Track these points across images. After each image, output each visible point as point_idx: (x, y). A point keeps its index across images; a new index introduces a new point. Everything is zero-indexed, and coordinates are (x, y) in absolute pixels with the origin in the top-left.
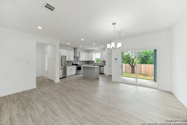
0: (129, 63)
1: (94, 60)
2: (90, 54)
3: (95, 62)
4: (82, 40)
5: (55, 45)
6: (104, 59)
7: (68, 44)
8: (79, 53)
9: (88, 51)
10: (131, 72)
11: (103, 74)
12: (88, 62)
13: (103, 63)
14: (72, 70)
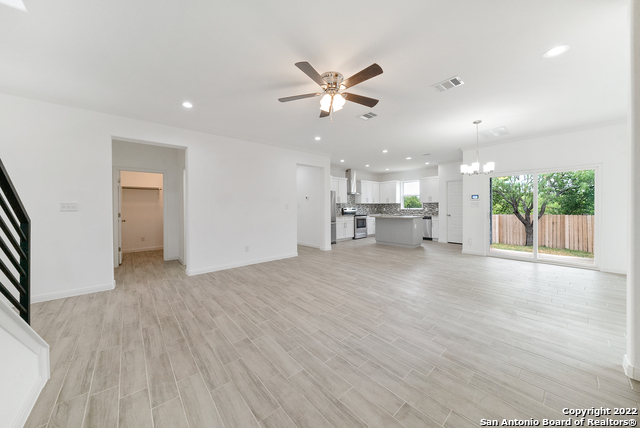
0: (516, 213)
1: (398, 202)
2: (387, 185)
3: (402, 208)
4: (385, 151)
5: (322, 168)
6: (430, 198)
7: (342, 161)
8: (358, 182)
9: (380, 177)
10: (522, 241)
11: (431, 239)
12: (378, 208)
13: (426, 209)
14: (345, 225)
